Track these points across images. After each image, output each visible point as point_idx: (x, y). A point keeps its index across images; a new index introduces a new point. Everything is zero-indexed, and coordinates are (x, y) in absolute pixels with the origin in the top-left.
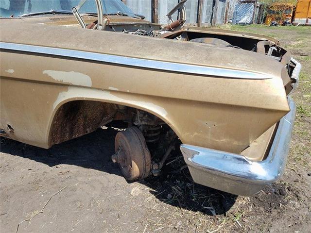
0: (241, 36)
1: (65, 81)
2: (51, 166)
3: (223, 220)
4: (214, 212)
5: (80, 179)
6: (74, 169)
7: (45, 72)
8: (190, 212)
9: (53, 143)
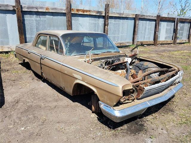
0: (162, 63)
1: (77, 77)
2: (73, 102)
3: (113, 131)
4: (112, 128)
5: (79, 108)
6: (79, 104)
7: (73, 74)
8: (105, 126)
9: (73, 94)
